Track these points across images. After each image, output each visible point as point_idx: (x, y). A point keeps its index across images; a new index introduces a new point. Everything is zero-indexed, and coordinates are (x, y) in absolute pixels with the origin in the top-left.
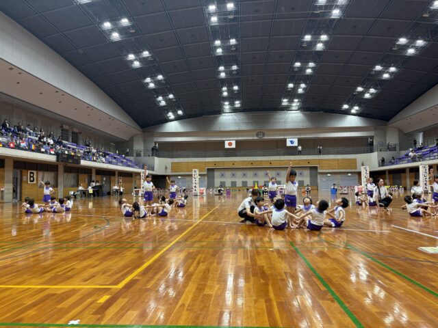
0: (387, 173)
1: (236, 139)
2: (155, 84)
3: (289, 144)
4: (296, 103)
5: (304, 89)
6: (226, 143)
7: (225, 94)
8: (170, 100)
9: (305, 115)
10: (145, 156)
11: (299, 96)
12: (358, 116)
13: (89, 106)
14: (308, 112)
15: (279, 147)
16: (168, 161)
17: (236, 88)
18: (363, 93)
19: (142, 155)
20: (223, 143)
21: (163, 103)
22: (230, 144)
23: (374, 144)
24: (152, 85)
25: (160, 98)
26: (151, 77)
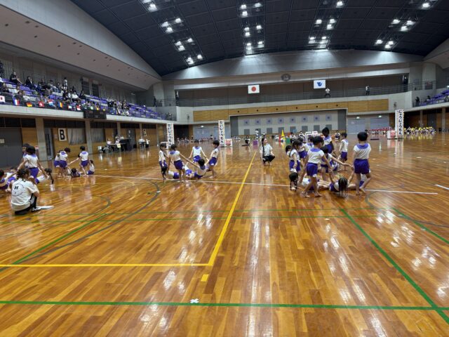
0: (421, 113)
1: (260, 83)
2: (173, 28)
3: (316, 86)
4: (324, 41)
5: (333, 25)
6: (250, 88)
7: (248, 34)
8: (189, 44)
9: (333, 53)
10: (166, 106)
11: (328, 33)
12: (393, 51)
13: (107, 56)
14: (337, 51)
15: (306, 89)
16: (190, 110)
17: (259, 27)
18: (399, 26)
19: (163, 105)
20: (246, 88)
21: (182, 48)
22: (254, 89)
23: (409, 82)
24: (170, 30)
25: (179, 43)
26: (169, 21)
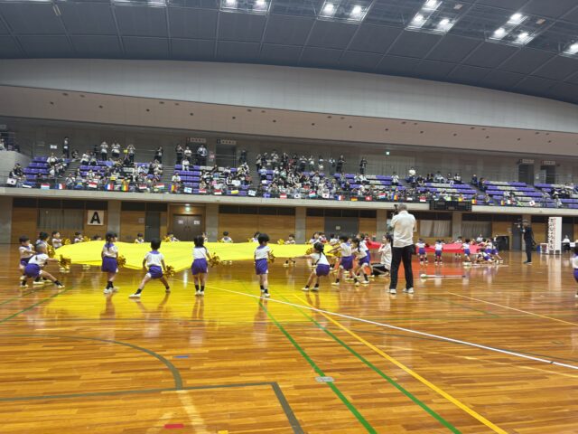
13: (537, 132)
